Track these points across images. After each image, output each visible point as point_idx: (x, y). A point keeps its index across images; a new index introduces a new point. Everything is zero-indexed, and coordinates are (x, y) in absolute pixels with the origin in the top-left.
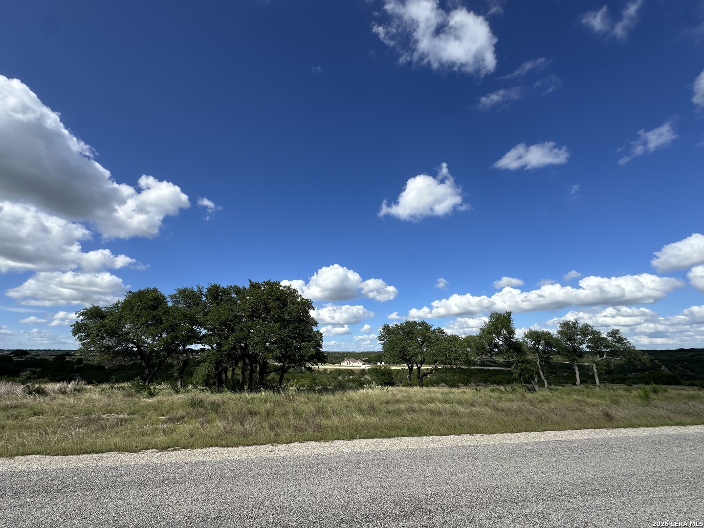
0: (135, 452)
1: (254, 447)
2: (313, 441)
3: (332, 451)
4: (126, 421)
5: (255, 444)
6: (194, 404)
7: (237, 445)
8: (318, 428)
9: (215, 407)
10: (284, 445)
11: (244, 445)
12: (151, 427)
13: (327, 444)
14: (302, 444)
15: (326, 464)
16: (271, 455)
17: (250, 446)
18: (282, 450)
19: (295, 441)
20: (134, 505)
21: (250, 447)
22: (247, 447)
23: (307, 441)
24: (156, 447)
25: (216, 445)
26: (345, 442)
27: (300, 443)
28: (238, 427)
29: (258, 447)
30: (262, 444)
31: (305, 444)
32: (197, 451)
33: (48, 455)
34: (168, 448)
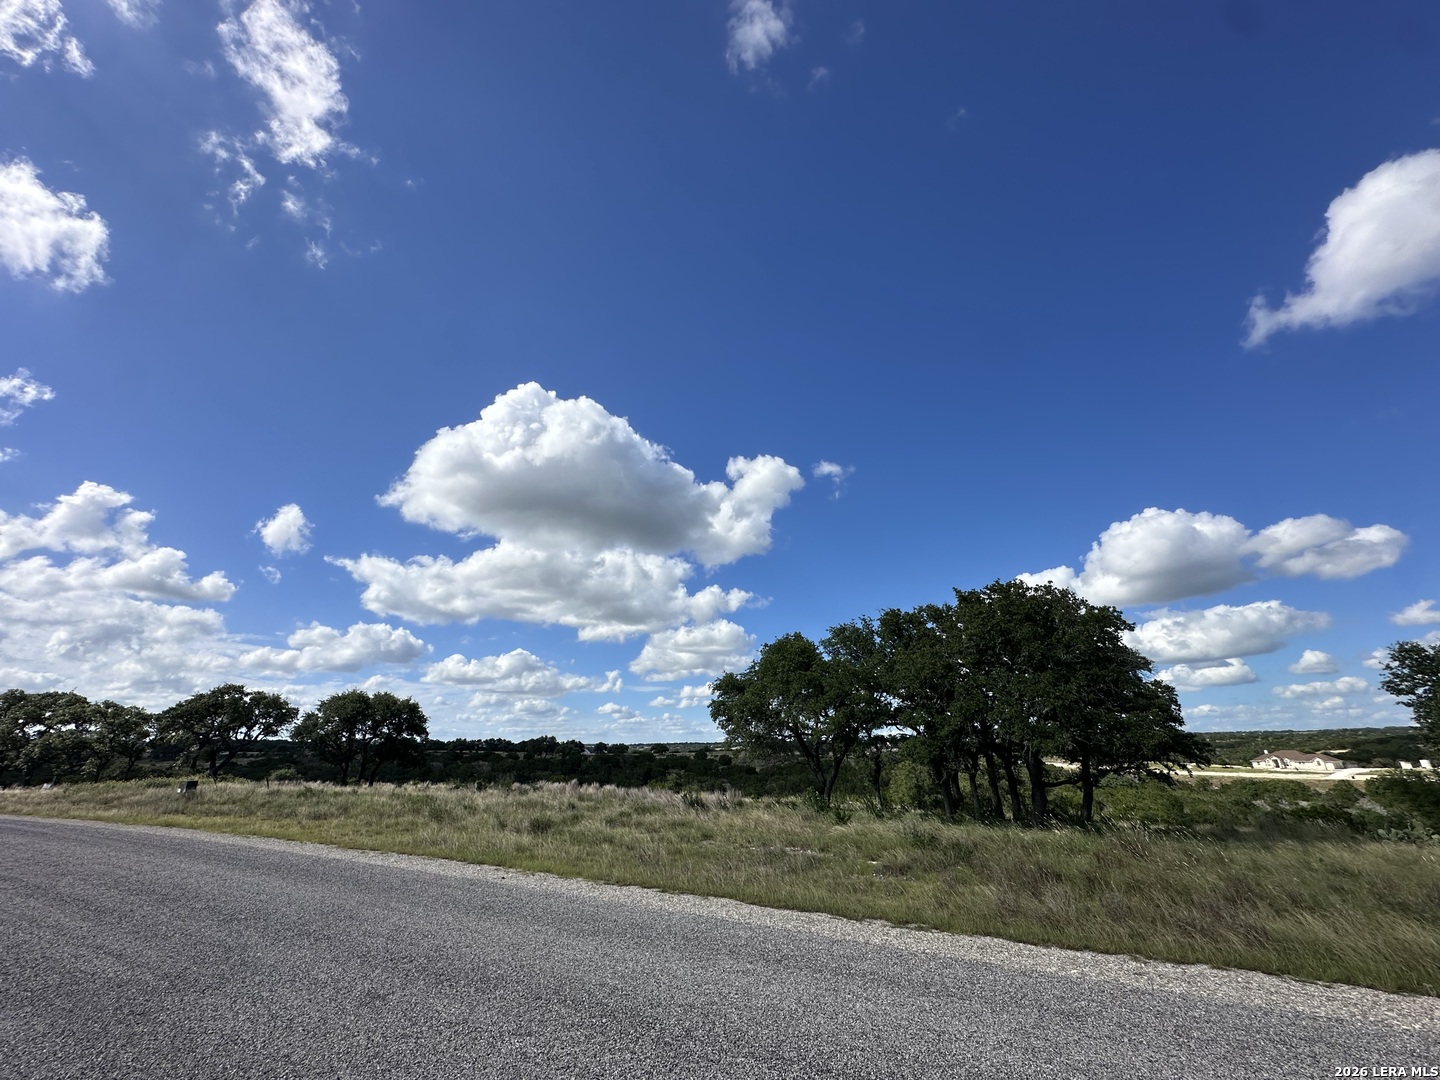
0: (857, 920)
1: (1088, 955)
2: (1255, 970)
3: (1344, 1013)
4: (820, 861)
5: (1086, 948)
6: (920, 841)
7: (1046, 943)
8: (1257, 937)
9: (963, 853)
10: (1169, 965)
11: (1062, 946)
12: (862, 877)
13: (1311, 988)
14: (1225, 973)
16: (1142, 983)
17: (1078, 950)
18: (1168, 978)
19: (1198, 961)
20: (896, 1017)
21: (1079, 954)
22: (1071, 953)
23: (1240, 966)
24: (884, 916)
25: (998, 935)
26: (1383, 996)
27: (1214, 968)
28: (1028, 902)
29: (1100, 957)
30: (1107, 952)
31: (1242, 976)
32: (966, 940)
34: (907, 922)
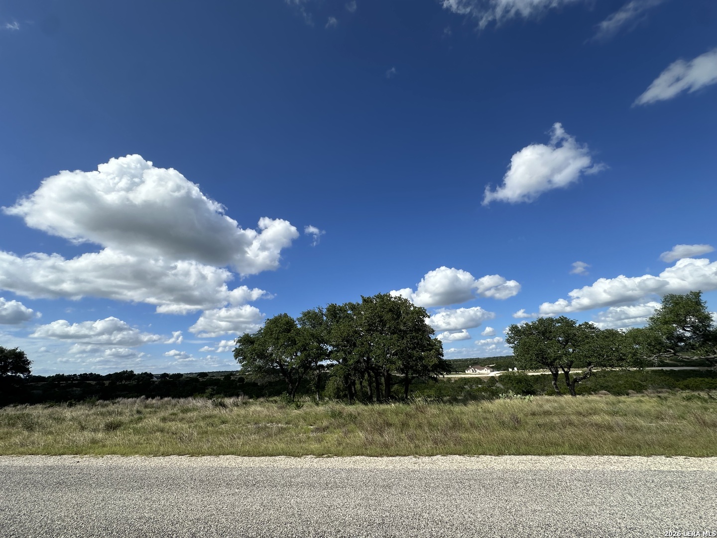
0: (298, 457)
1: (397, 458)
2: (456, 454)
3: (481, 467)
4: (285, 429)
5: (397, 455)
6: (335, 415)
7: (381, 455)
8: (458, 441)
9: (353, 418)
10: (427, 457)
11: (388, 456)
12: (304, 435)
13: (472, 458)
14: (445, 457)
15: (479, 480)
16: (416, 467)
17: (394, 457)
18: (425, 463)
19: (437, 454)
20: (310, 503)
21: (394, 458)
22: (391, 458)
23: (451, 454)
24: (312, 453)
25: (362, 455)
26: (494, 457)
27: (442, 456)
28: (377, 437)
29: (402, 458)
30: (405, 456)
31: (450, 457)
32: (348, 459)
33: (239, 455)
34: (323, 455)
